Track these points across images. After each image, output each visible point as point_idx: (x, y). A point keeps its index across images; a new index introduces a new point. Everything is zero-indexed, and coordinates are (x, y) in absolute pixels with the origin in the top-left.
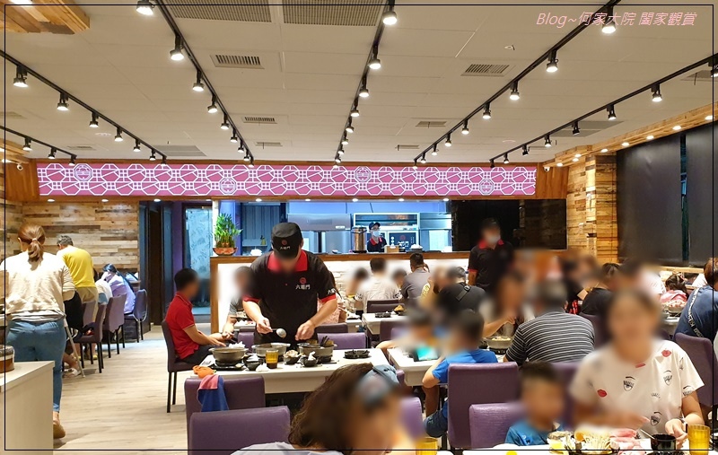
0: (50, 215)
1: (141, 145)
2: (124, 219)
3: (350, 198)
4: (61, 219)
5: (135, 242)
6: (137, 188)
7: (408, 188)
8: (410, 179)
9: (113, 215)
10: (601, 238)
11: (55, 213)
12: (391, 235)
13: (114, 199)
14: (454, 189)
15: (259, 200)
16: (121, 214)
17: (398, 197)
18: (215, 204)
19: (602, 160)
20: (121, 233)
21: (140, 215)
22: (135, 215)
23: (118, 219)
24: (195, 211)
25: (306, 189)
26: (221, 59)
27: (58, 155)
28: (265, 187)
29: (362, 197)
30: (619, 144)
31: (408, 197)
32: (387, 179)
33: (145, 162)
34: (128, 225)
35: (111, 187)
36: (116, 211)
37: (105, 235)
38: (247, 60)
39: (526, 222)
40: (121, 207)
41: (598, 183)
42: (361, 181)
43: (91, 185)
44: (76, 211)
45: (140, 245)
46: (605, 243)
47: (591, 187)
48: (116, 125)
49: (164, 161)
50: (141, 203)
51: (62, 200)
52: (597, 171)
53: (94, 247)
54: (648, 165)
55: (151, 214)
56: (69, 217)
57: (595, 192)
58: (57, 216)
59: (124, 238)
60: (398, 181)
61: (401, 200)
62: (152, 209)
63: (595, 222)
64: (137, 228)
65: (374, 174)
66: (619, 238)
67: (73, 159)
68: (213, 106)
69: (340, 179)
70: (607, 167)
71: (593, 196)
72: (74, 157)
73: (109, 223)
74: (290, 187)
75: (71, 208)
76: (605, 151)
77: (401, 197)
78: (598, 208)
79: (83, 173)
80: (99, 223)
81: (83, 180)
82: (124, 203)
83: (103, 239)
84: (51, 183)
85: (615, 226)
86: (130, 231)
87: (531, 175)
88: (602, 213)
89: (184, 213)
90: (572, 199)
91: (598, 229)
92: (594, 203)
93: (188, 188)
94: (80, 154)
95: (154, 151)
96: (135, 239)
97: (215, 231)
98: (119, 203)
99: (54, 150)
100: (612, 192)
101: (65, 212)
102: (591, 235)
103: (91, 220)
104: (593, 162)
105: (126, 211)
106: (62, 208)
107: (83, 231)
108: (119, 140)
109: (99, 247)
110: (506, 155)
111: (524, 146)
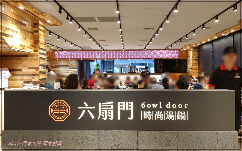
0: (57, 63)
1: (77, 46)
2: (74, 64)
3: (128, 59)
4: (60, 64)
5: (77, 70)
6: (77, 57)
7: (143, 56)
8: (143, 54)
9: (72, 63)
10: (194, 70)
11: (58, 62)
12: (140, 69)
13: (72, 59)
14: (155, 56)
15: (105, 59)
16: (74, 63)
17: (140, 59)
18: (95, 60)
19: (194, 48)
20: (73, 67)
21: (78, 63)
22: (77, 63)
23: (73, 64)
24: (92, 62)
25: (117, 57)
26: (89, 29)
27: (59, 49)
28: (107, 56)
29: (131, 59)
30: (197, 44)
31: (143, 58)
32: (137, 54)
33: (78, 50)
34: (75, 65)
35: (71, 56)
36: (72, 62)
37: (70, 68)
38: (95, 29)
39: (177, 65)
40: (74, 61)
41: (193, 54)
42: (131, 54)
43: (66, 56)
44: (63, 62)
45: (78, 70)
46: (195, 71)
47: (191, 56)
48: (70, 42)
49: (83, 50)
50: (78, 60)
51: (60, 59)
52: (193, 51)
53: (67, 71)
54: (205, 50)
55: (81, 63)
56: (62, 63)
57: (192, 57)
58: (59, 63)
59: (74, 69)
60: (140, 54)
61: (141, 59)
62: (81, 62)
63: (192, 65)
64: (77, 66)
65: (134, 53)
66: (199, 69)
67: (62, 50)
68: (90, 38)
69: (125, 54)
70: (196, 50)
71: (192, 58)
72: (62, 49)
73: (71, 65)
74: (113, 56)
75: (62, 61)
76: (194, 46)
77: (141, 58)
78: (193, 61)
79: (65, 53)
80: (68, 65)
81: (65, 55)
82: (74, 60)
83: (69, 69)
84: (57, 55)
85: (198, 66)
86: (76, 67)
87: (177, 52)
88: (194, 63)
89: (89, 63)
90: (189, 59)
91: (193, 67)
92: (192, 60)
93: (89, 57)
94: (64, 49)
95: (80, 48)
96: (77, 69)
97: (95, 67)
98: (73, 60)
99: (58, 48)
100: (197, 57)
101: (61, 62)
102: (191, 69)
103: (67, 64)
104: (192, 49)
105: (74, 62)
106: (60, 61)
107: (65, 67)
108: (71, 45)
109: (68, 71)
110: (168, 47)
111: (171, 45)
